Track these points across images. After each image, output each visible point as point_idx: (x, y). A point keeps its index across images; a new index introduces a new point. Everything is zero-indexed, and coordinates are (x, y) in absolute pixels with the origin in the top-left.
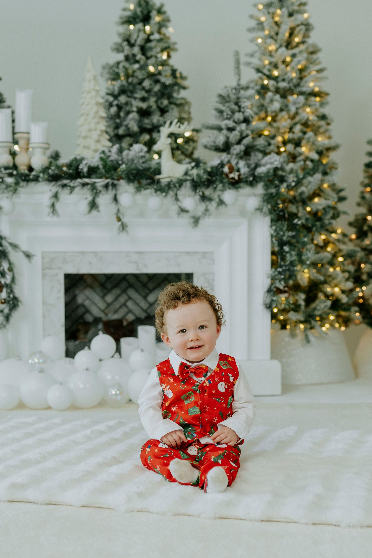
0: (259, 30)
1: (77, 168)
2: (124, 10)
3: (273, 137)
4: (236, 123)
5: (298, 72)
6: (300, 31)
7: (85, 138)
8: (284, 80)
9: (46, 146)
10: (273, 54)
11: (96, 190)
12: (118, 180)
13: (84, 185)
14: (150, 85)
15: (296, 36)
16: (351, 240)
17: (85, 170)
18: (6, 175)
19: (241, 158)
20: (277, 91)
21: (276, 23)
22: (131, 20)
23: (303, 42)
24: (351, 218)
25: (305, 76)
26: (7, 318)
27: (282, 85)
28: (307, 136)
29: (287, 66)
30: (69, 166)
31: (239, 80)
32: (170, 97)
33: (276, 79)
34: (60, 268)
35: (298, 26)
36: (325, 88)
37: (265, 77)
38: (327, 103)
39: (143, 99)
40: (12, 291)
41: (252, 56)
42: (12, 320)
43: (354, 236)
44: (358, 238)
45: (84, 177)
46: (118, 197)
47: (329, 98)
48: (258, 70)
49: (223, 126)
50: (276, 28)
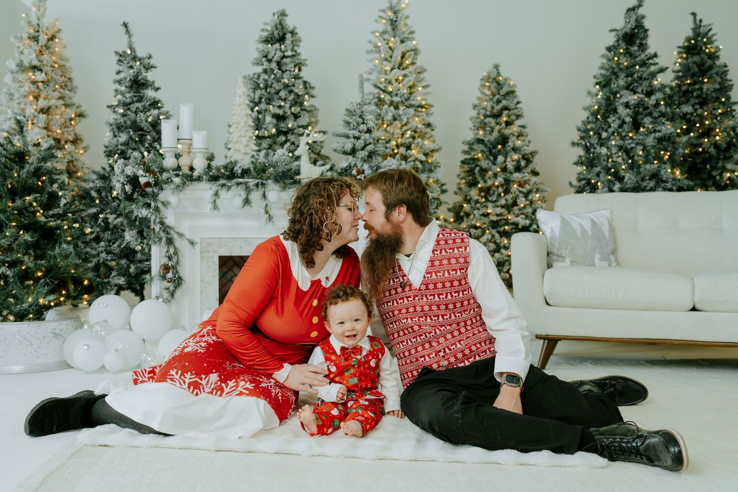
0: (376, 52)
1: (232, 169)
2: (263, 30)
3: (388, 142)
4: (361, 133)
5: (409, 89)
6: (409, 56)
7: (236, 143)
8: (397, 95)
9: (206, 151)
10: (388, 73)
11: (250, 189)
12: (267, 180)
13: (238, 184)
14: (286, 95)
15: (407, 59)
16: (450, 223)
17: (240, 171)
18: (173, 176)
19: (365, 161)
20: (391, 104)
21: (390, 48)
22: (269, 39)
23: (413, 63)
24: (450, 206)
25: (414, 92)
26: (172, 294)
27: (397, 99)
28: (416, 141)
29: (399, 83)
30: (226, 167)
31: (363, 97)
32: (301, 104)
33: (390, 93)
34: (215, 252)
35: (408, 51)
36: (429, 102)
37: (381, 92)
38: (432, 114)
39: (280, 107)
40: (177, 272)
41: (370, 73)
42: (176, 295)
43: (452, 220)
44: (455, 221)
45: (238, 177)
46: (266, 194)
47: (432, 110)
48: (376, 87)
49: (350, 136)
50: (390, 52)
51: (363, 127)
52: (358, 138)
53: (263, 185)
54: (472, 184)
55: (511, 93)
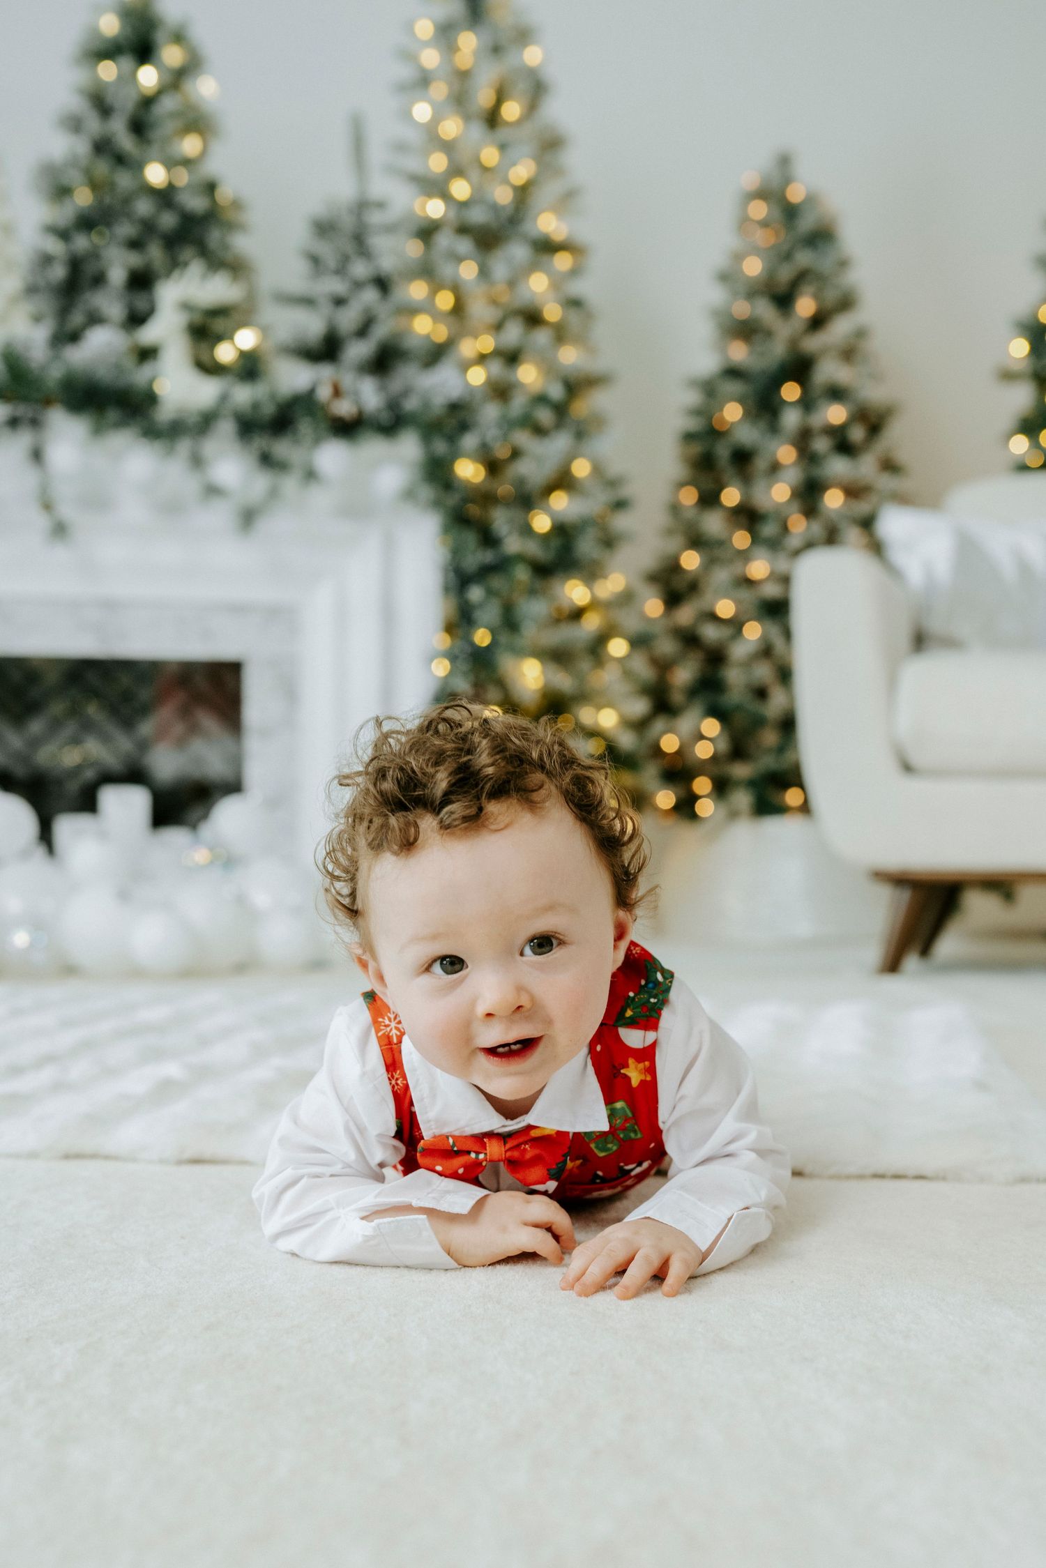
0: (417, 86)
4: (353, 285)
5: (514, 193)
12: (44, 407)
14: (152, 210)
19: (368, 373)
25: (532, 205)
31: (363, 188)
38: (590, 268)
39: (134, 244)
46: (45, 451)
49: (321, 296)
51: (360, 269)
52: (339, 302)
53: (35, 423)
54: (709, 499)
55: (821, 237)
